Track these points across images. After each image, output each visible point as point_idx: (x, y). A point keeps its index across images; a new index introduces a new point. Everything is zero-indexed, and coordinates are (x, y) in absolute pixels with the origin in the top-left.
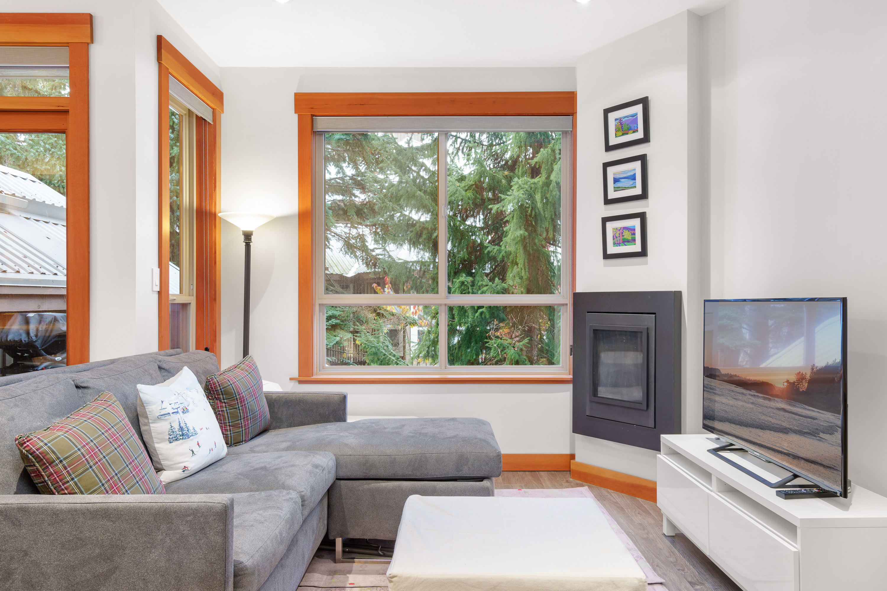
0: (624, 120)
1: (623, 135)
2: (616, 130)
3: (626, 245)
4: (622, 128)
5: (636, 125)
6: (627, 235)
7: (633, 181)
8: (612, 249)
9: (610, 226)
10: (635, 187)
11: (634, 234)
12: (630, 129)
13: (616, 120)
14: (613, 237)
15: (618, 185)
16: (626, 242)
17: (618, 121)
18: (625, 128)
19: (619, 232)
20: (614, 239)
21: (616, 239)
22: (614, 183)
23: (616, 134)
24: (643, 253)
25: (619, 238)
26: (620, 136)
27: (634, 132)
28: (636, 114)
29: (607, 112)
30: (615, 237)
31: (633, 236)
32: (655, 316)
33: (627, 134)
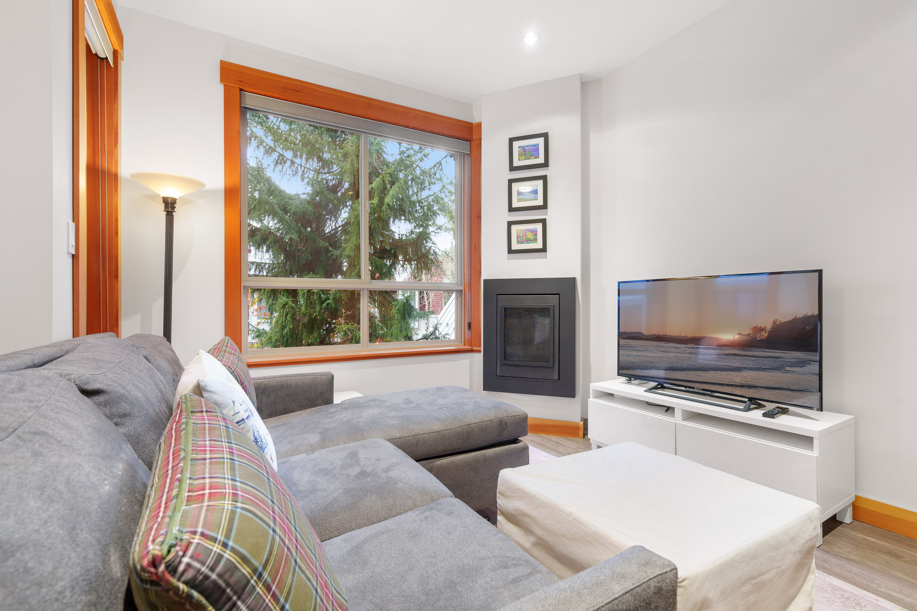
0: (527, 148)
1: (526, 159)
2: (519, 155)
3: (528, 243)
4: (525, 154)
5: (537, 153)
6: (530, 236)
7: (536, 195)
8: (515, 246)
9: (514, 228)
10: (537, 199)
11: (536, 235)
12: (532, 155)
13: (519, 147)
14: (517, 236)
15: (521, 197)
16: (528, 241)
17: (521, 148)
18: (528, 154)
19: (522, 233)
20: (517, 238)
21: (520, 239)
22: (518, 196)
23: (519, 158)
24: (544, 249)
25: (523, 238)
26: (523, 160)
27: (535, 158)
28: (538, 145)
29: (511, 141)
30: (519, 237)
31: (535, 236)
32: (559, 296)
33: (529, 159)
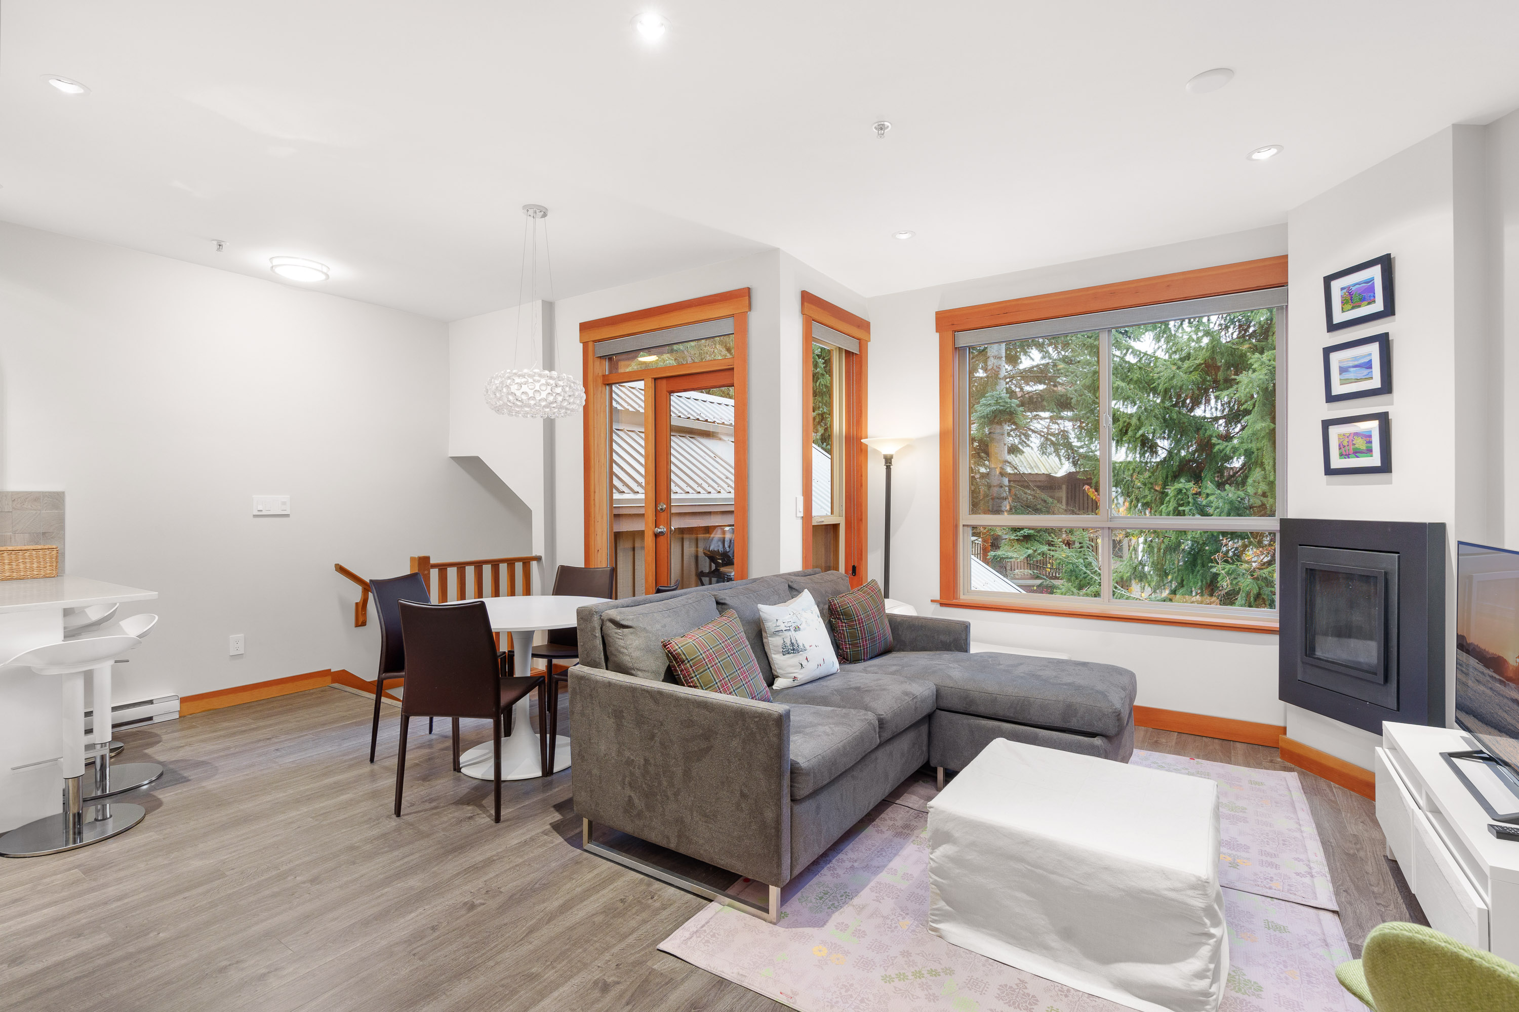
0: (1354, 288)
1: (1353, 308)
2: (1342, 302)
3: (1358, 457)
4: (1351, 300)
5: (1372, 294)
6: (1360, 444)
7: (1369, 370)
8: (1337, 462)
9: (1334, 431)
10: (1372, 378)
11: (1370, 442)
12: (1363, 300)
13: (1342, 289)
14: (1339, 445)
15: (1346, 376)
16: (1357, 453)
17: (1345, 291)
18: (1356, 298)
19: (1347, 440)
20: (1340, 449)
21: (1344, 449)
22: (1340, 374)
23: (1342, 308)
24: (1386, 467)
25: (1348, 448)
26: (1349, 310)
27: (1369, 304)
28: (1372, 279)
29: (1328, 280)
30: (1342, 446)
31: (1369, 445)
32: (1399, 557)
33: (1359, 306)
